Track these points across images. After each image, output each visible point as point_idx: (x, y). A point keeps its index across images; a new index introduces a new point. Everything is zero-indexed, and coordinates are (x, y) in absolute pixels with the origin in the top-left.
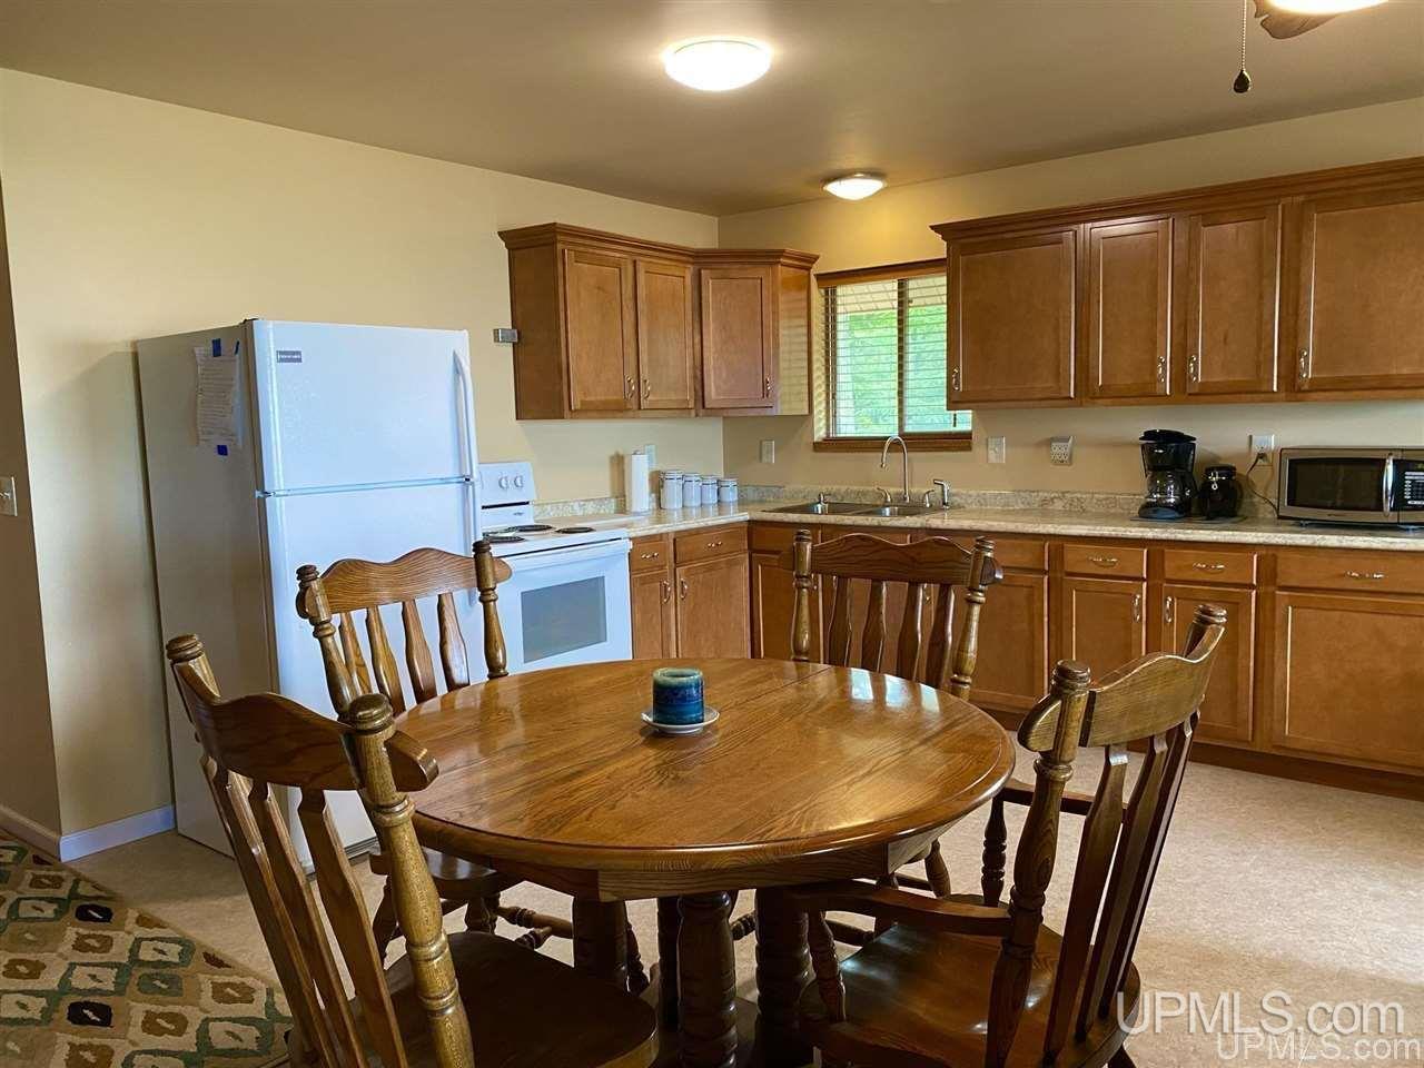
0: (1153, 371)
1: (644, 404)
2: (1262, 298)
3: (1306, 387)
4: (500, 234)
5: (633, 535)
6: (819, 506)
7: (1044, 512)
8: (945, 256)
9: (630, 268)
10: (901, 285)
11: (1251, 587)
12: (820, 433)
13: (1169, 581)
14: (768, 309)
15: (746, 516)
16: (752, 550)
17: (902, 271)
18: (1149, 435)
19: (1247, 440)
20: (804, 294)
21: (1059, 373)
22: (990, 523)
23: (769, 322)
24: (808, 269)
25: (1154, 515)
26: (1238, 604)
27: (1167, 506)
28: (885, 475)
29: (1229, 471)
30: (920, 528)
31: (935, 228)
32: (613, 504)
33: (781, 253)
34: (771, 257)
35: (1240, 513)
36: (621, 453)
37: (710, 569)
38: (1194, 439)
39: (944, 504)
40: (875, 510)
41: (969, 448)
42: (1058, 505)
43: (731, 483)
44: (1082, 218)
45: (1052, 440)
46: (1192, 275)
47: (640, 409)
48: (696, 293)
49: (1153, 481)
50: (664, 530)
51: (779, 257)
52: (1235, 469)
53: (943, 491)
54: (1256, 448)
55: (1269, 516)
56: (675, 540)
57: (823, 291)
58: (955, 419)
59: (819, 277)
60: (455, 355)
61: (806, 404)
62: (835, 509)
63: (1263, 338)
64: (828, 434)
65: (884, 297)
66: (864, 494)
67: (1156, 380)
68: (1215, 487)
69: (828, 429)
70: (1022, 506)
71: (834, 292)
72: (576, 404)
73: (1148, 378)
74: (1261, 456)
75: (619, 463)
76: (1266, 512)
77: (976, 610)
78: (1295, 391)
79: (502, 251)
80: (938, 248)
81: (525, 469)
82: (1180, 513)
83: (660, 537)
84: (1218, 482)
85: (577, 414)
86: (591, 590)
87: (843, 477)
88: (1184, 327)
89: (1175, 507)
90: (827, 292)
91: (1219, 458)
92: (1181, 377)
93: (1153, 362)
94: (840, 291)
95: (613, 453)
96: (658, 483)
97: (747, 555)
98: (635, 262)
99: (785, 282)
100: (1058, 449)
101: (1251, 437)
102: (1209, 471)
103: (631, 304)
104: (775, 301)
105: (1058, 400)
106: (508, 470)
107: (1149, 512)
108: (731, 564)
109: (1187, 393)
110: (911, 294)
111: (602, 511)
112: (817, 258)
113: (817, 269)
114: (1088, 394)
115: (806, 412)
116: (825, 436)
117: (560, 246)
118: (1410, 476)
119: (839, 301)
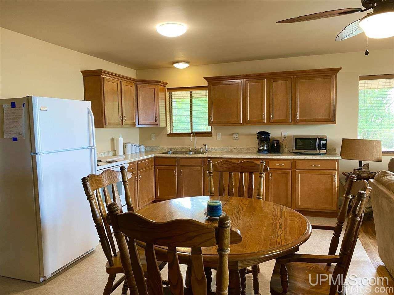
0: (262, 116)
1: (124, 123)
2: (288, 99)
3: (298, 121)
4: (81, 71)
5: (128, 162)
6: (171, 152)
7: (232, 151)
8: (207, 85)
9: (120, 84)
10: (191, 92)
11: (290, 169)
12: (169, 132)
13: (271, 169)
14: (156, 97)
15: (152, 156)
16: (155, 165)
17: (191, 89)
18: (259, 133)
19: (281, 133)
20: (164, 93)
21: (238, 117)
22: (225, 155)
23: (156, 101)
24: (165, 87)
25: (262, 152)
26: (287, 174)
27: (265, 150)
28: (188, 143)
29: (278, 141)
30: (206, 157)
31: (205, 78)
32: (112, 153)
33: (160, 82)
34: (157, 83)
35: (280, 151)
36: (113, 138)
37: (146, 171)
38: (270, 133)
39: (206, 150)
40: (187, 153)
41: (211, 136)
42: (235, 150)
43: (143, 146)
44: (243, 78)
45: (233, 134)
46: (271, 93)
47: (123, 125)
48: (136, 91)
49: (261, 144)
50: (135, 160)
51: (159, 83)
52: (279, 141)
53: (206, 147)
54: (283, 135)
55: (287, 152)
56: (137, 163)
57: (168, 93)
59: (168, 89)
60: (88, 109)
61: (165, 124)
62: (175, 153)
63: (287, 109)
64: (171, 132)
65: (186, 95)
66: (183, 148)
67: (262, 119)
68: (275, 145)
69: (170, 130)
70: (226, 151)
71: (171, 93)
72: (107, 123)
73: (260, 118)
74: (285, 137)
75: (113, 141)
76: (286, 151)
77: (262, 179)
78: (295, 122)
79: (81, 76)
80: (205, 83)
82: (268, 152)
83: (134, 162)
84: (276, 144)
85: (106, 126)
87: (177, 144)
88: (269, 106)
89: (266, 150)
90: (169, 93)
91: (274, 138)
92: (269, 118)
93: (262, 115)
94: (173, 93)
95: (111, 138)
96: (125, 146)
97: (154, 167)
98: (121, 82)
99: (160, 89)
100: (235, 136)
101: (282, 133)
102: (274, 141)
103: (120, 94)
104: (158, 95)
105: (237, 124)
107: (260, 152)
108: (151, 169)
109: (270, 122)
110: (193, 95)
111: (109, 155)
112: (167, 84)
113: (167, 87)
114: (245, 122)
115: (165, 126)
116: (170, 133)
117: (102, 76)
118: (322, 142)
119: (173, 96)
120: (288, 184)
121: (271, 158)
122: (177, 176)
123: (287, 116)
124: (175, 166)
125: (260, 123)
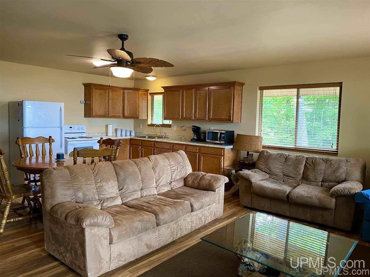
2: (206, 103)
3: (211, 119)
4: (83, 84)
6: (147, 137)
7: (181, 139)
8: (165, 92)
9: (108, 91)
11: (197, 153)
14: (137, 99)
15: (129, 138)
18: (193, 126)
19: (209, 129)
20: (146, 97)
21: (179, 114)
24: (148, 92)
27: (195, 139)
28: (158, 131)
31: (162, 87)
32: (105, 134)
33: (140, 89)
34: (137, 90)
38: (200, 128)
39: (166, 137)
40: (154, 138)
41: (171, 127)
42: (183, 138)
43: (134, 132)
45: (182, 126)
47: (109, 116)
48: (123, 96)
49: (194, 135)
53: (166, 135)
57: (151, 96)
59: (150, 93)
60: (61, 107)
61: (146, 117)
62: (149, 137)
65: (161, 98)
66: (154, 134)
67: (192, 117)
70: (178, 138)
71: (153, 96)
72: (94, 114)
75: (107, 126)
79: (83, 87)
80: (163, 91)
81: (84, 127)
84: (203, 135)
85: (93, 117)
87: (152, 131)
88: (196, 108)
93: (191, 114)
95: (106, 124)
96: (116, 131)
97: (129, 145)
99: (141, 94)
100: (183, 128)
103: (108, 97)
104: (139, 98)
105: (178, 119)
106: (81, 127)
108: (126, 146)
109: (196, 119)
112: (149, 90)
113: (149, 92)
114: (183, 119)
115: (146, 119)
116: (151, 123)
117: (92, 87)
118: (222, 135)
120: (196, 164)
123: (205, 115)
124: (140, 146)
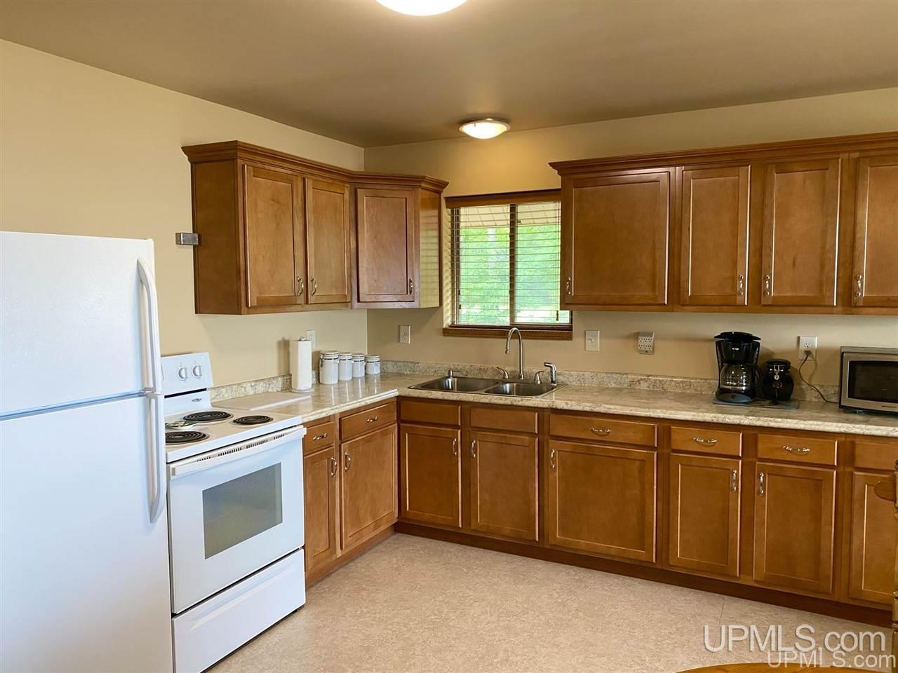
0: (734, 286)
1: (311, 299)
3: (860, 304)
4: (182, 148)
5: (306, 420)
6: (450, 380)
7: (631, 390)
8: (560, 187)
9: (300, 184)
10: (513, 209)
11: (833, 467)
12: (447, 322)
13: (761, 460)
14: (411, 222)
15: (393, 393)
16: (400, 421)
17: (513, 199)
18: (724, 335)
19: (795, 340)
20: (436, 212)
21: (654, 283)
22: (607, 406)
23: (411, 232)
24: (439, 193)
25: (732, 400)
26: (821, 480)
27: (739, 392)
28: (500, 356)
29: (785, 365)
30: (547, 408)
31: (553, 165)
33: (421, 179)
34: (414, 181)
35: (792, 397)
36: (287, 338)
37: (367, 441)
38: (760, 339)
39: (552, 382)
40: (495, 387)
41: (570, 338)
42: (644, 386)
43: (376, 359)
44: (674, 162)
45: (638, 334)
46: (766, 212)
47: (307, 303)
48: (353, 208)
49: (727, 371)
50: (332, 413)
51: (420, 182)
52: (790, 363)
53: (552, 372)
54: (803, 346)
55: (814, 400)
56: (340, 419)
57: (450, 210)
58: (557, 314)
59: (447, 199)
60: (138, 264)
61: (437, 299)
64: (453, 322)
65: (500, 217)
66: (485, 371)
67: (736, 293)
68: (777, 378)
69: (453, 315)
70: (614, 385)
71: (458, 212)
72: (252, 301)
73: (729, 291)
74: (808, 353)
75: (285, 346)
76: (811, 396)
78: (852, 305)
79: (185, 164)
80: (554, 181)
81: (203, 359)
82: (752, 398)
83: (328, 419)
84: (780, 373)
85: (252, 310)
86: (269, 477)
87: (466, 357)
88: (759, 252)
89: (746, 393)
90: (452, 211)
91: (772, 353)
92: (757, 290)
93: (734, 279)
94: (463, 210)
95: (280, 339)
96: (318, 363)
97: (396, 425)
98: (304, 179)
99: (424, 201)
100: (644, 342)
101: (799, 338)
102: (772, 363)
103: (300, 214)
104: (417, 218)
105: (652, 305)
106: (187, 361)
107: (724, 396)
108: (385, 434)
109: (760, 304)
110: (519, 216)
111: (270, 390)
112: (447, 184)
113: (447, 193)
114: (678, 301)
115: (437, 305)
116: (450, 323)
117: (240, 162)
119: (462, 218)
120: (824, 517)
121: (766, 424)
122: (460, 459)
123: (823, 283)
124: (457, 427)
125: (729, 305)
